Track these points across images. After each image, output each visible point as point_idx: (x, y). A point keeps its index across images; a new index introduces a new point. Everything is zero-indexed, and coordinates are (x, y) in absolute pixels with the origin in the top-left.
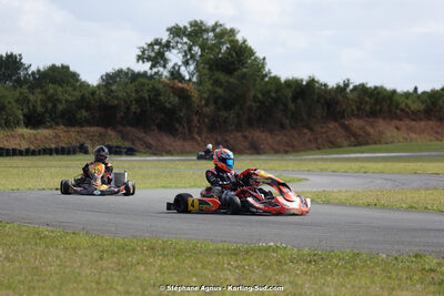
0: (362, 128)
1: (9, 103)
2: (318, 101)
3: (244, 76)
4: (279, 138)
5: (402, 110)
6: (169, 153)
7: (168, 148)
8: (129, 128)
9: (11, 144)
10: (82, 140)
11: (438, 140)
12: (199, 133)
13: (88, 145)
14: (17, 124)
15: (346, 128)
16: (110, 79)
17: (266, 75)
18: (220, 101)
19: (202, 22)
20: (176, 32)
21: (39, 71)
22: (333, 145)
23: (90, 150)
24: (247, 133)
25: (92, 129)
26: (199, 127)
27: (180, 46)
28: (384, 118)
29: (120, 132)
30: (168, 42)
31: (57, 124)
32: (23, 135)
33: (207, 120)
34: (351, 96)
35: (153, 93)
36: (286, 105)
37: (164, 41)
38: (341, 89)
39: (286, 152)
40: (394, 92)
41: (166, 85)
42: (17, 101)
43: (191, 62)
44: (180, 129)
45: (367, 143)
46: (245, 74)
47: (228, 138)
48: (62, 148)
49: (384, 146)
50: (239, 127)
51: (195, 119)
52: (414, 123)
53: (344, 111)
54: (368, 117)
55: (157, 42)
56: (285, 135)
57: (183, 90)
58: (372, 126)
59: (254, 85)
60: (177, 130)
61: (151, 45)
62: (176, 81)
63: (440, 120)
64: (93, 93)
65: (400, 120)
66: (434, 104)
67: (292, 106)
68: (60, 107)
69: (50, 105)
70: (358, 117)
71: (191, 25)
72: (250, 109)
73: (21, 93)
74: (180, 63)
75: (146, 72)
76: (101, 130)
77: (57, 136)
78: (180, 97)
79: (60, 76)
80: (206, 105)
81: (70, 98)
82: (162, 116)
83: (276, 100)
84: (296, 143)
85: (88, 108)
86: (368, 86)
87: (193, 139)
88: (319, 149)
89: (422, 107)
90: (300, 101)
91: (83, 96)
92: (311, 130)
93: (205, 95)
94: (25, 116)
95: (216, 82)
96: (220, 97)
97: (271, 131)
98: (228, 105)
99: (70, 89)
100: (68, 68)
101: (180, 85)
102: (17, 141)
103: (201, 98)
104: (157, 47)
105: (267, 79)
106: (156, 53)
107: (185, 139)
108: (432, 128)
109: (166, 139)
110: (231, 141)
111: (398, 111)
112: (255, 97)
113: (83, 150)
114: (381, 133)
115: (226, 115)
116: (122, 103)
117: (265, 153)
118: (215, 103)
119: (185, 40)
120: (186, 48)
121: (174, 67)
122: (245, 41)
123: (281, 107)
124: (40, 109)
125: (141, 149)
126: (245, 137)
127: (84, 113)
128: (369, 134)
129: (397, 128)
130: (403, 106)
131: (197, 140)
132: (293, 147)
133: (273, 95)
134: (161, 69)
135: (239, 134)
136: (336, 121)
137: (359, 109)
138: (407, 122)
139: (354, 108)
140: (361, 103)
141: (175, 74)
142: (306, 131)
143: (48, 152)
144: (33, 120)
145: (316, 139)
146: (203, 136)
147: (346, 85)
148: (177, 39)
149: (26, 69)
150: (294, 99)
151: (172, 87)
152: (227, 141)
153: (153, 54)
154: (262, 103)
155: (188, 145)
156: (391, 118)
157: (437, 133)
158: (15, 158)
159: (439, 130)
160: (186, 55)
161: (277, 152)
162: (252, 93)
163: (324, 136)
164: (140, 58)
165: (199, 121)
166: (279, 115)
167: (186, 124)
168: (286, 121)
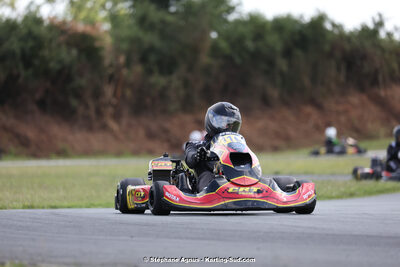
2: (330, 55)
3: (189, 11)
4: (260, 124)
6: (62, 154)
7: (61, 145)
12: (117, 117)
15: (382, 103)
17: (231, 9)
18: (153, 58)
26: (115, 107)
33: (128, 92)
35: (31, 44)
36: (271, 63)
38: (369, 34)
39: (275, 149)
44: (81, 110)
47: (167, 125)
50: (187, 105)
51: (109, 91)
53: (376, 72)
56: (272, 118)
60: (73, 112)
67: (282, 64)
72: (207, 70)
82: (47, 84)
83: (256, 56)
84: (292, 132)
87: (104, 127)
90: (298, 53)
92: (319, 107)
93: (125, 46)
95: (142, 21)
96: (152, 49)
98: (167, 66)
103: (117, 50)
107: (90, 129)
109: (58, 131)
110: (176, 130)
112: (215, 48)
118: (144, 60)
123: (262, 66)
125: (12, 148)
131: (111, 131)
132: (288, 138)
133: (250, 44)
135: (188, 118)
136: (362, 89)
139: (395, 65)
142: (309, 109)
146: (125, 121)
147: (378, 24)
150: (287, 53)
152: (166, 131)
154: (228, 59)
155: (96, 140)
163: (343, 119)
165: (115, 95)
166: (259, 81)
167: (92, 104)
168: (274, 93)
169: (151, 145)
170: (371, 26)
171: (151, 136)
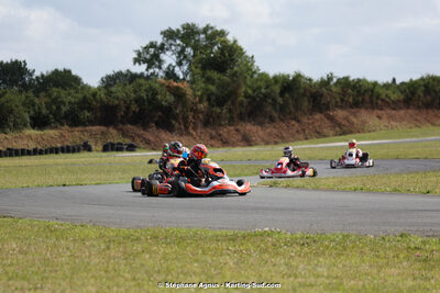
0: (346, 119)
1: (17, 106)
2: (304, 95)
3: (235, 74)
4: (268, 130)
5: (383, 100)
8: (129, 126)
9: (19, 145)
10: (86, 139)
11: (417, 126)
12: (194, 129)
13: (92, 143)
14: (25, 125)
15: (331, 119)
16: (111, 81)
17: (255, 72)
18: (213, 98)
19: (194, 25)
20: (170, 34)
21: (42, 75)
22: (320, 135)
23: (93, 147)
24: (238, 127)
25: (94, 128)
26: (194, 123)
27: (173, 48)
28: (366, 108)
29: (120, 129)
30: (163, 45)
31: (62, 125)
32: (30, 136)
33: (201, 116)
34: (334, 89)
35: (151, 92)
36: (274, 100)
37: (159, 44)
38: (325, 83)
39: (276, 143)
40: (375, 84)
41: (162, 85)
42: (24, 104)
43: (184, 62)
44: (177, 125)
45: (351, 132)
46: (236, 72)
47: (221, 132)
48: (68, 147)
49: (367, 134)
50: (231, 121)
51: (191, 115)
52: (394, 112)
53: (329, 103)
54: (352, 107)
55: (152, 45)
56: (275, 127)
57: (178, 88)
58: (355, 116)
59: (245, 82)
60: (173, 126)
61: (146, 48)
62: (172, 81)
63: (419, 108)
64: (94, 95)
65: (381, 109)
66: (413, 93)
67: (280, 100)
68: (64, 109)
69: (54, 107)
70: (342, 108)
71: (184, 28)
72: (241, 104)
73: (27, 97)
74: (174, 64)
75: (142, 74)
76: (103, 128)
77: (62, 136)
78: (175, 95)
79: (63, 80)
80: (201, 101)
81: (73, 100)
82: (160, 113)
83: (266, 96)
84: (284, 135)
85: (90, 109)
86: (351, 79)
87: (189, 134)
88: (306, 139)
89: (402, 97)
90: (287, 95)
91: (85, 97)
92: (298, 121)
93: (199, 93)
94: (31, 118)
95: (209, 80)
96: (212, 93)
97: (261, 124)
98: (220, 102)
99: (72, 91)
100: (69, 72)
101: (175, 84)
102: (25, 142)
103: (195, 96)
104: (152, 50)
105: (256, 76)
106: (151, 55)
107: (181, 135)
108: (411, 116)
109: (164, 135)
110: (225, 135)
111: (379, 102)
112: (246, 93)
113: (87, 148)
114: (364, 122)
115: (218, 110)
116: (122, 103)
117: (256, 144)
118: (209, 99)
119: (178, 42)
120: (179, 49)
121: (168, 68)
122: (235, 41)
123: (270, 101)
124: (44, 111)
125: (141, 145)
126: (237, 130)
127: (87, 114)
128: (353, 124)
129: (379, 117)
130: (383, 96)
131: (192, 135)
132: (282, 138)
133: (263, 91)
134: (157, 70)
135: (232, 128)
136: (321, 112)
137: (342, 100)
138: (388, 111)
139: (338, 100)
140: (344, 96)
141: (170, 74)
142: (293, 122)
143: (55, 151)
144: (39, 122)
145: (304, 130)
146: (199, 131)
147: (330, 79)
148: (171, 41)
149: (31, 75)
150: (282, 94)
151: (168, 87)
152: (220, 135)
153: (148, 57)
154: (254, 99)
156: (373, 109)
157: (417, 120)
158: (24, 157)
159: (418, 118)
160: (179, 56)
161: (267, 143)
162: (243, 89)
163: (311, 127)
164: (137, 61)
165: (194, 117)
166: (269, 109)
167: (181, 121)
168: (275, 115)
169: (213, 142)
170: (325, 78)
171: (212, 138)
